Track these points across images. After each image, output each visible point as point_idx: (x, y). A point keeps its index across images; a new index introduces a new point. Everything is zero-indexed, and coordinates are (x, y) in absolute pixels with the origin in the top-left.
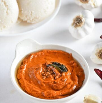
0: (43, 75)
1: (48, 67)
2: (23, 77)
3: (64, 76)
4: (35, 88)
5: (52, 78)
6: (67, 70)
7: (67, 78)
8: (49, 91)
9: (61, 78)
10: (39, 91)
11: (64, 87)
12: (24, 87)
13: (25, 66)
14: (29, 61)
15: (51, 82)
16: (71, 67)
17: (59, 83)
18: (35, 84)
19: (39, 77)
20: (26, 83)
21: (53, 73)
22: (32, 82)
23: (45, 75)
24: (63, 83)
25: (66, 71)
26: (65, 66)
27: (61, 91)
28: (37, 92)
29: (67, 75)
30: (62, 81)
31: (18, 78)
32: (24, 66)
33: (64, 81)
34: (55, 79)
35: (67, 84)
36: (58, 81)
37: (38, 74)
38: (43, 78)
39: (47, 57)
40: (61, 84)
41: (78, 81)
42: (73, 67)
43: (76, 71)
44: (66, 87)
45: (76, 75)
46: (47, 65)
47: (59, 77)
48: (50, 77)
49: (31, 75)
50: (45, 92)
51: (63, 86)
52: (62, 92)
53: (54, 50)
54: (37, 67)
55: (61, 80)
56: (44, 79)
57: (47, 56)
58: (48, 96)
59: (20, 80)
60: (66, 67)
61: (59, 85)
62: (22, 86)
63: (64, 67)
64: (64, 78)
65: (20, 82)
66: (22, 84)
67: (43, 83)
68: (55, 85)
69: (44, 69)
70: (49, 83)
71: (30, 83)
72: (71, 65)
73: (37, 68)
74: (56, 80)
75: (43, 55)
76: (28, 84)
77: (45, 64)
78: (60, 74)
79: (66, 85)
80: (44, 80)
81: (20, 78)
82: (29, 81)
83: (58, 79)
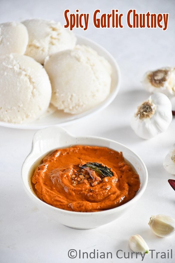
0: (73, 180)
1: (82, 169)
2: (41, 181)
3: (106, 182)
4: (59, 197)
5: (87, 184)
6: (113, 175)
7: (111, 185)
8: (80, 201)
9: (101, 185)
10: (65, 201)
11: (106, 198)
12: (42, 194)
13: (46, 167)
14: (53, 159)
15: (85, 190)
16: (119, 171)
17: (98, 191)
18: (59, 192)
19: (66, 181)
20: (45, 189)
21: (90, 178)
22: (54, 188)
23: (77, 180)
24: (104, 192)
25: (111, 175)
26: (110, 169)
27: (99, 203)
28: (62, 202)
29: (111, 182)
30: (102, 189)
31: (33, 182)
32: (45, 165)
33: (106, 189)
34: (91, 186)
35: (111, 194)
36: (96, 189)
37: (65, 178)
38: (72, 183)
39: (83, 156)
40: (100, 194)
41: (129, 191)
42: (122, 172)
43: (127, 178)
44: (108, 199)
45: (126, 183)
46: (81, 167)
47: (99, 184)
48: (84, 183)
49: (55, 179)
50: (74, 203)
51: (103, 196)
52: (101, 204)
53: (94, 146)
54: (65, 168)
55: (101, 187)
56: (75, 185)
57: (82, 154)
58: (78, 209)
59: (35, 185)
60: (112, 170)
61: (97, 195)
62: (38, 193)
63: (109, 171)
64: (106, 185)
65: (36, 187)
66: (39, 191)
67: (73, 190)
68: (91, 194)
69: (76, 171)
70: (82, 191)
71: (52, 189)
72: (120, 169)
73: (64, 170)
74: (94, 187)
75: (76, 153)
76: (48, 192)
77: (79, 165)
78: (100, 179)
79: (109, 196)
80: (73, 186)
81: (37, 183)
82: (50, 188)
83: (96, 186)
